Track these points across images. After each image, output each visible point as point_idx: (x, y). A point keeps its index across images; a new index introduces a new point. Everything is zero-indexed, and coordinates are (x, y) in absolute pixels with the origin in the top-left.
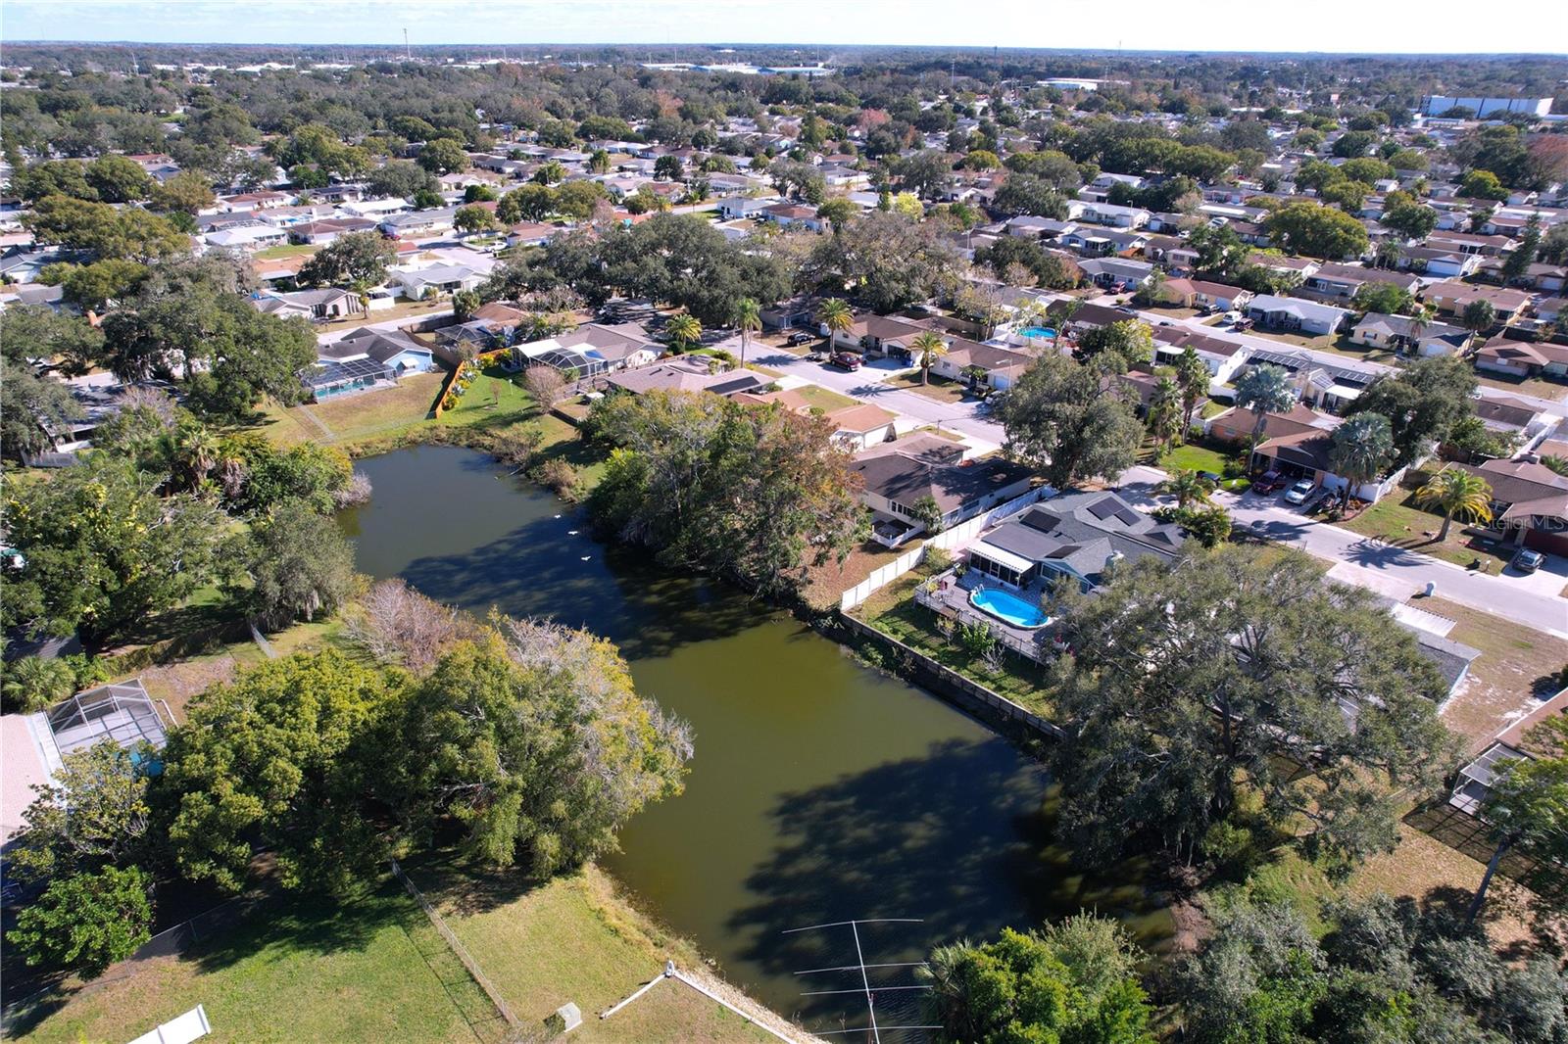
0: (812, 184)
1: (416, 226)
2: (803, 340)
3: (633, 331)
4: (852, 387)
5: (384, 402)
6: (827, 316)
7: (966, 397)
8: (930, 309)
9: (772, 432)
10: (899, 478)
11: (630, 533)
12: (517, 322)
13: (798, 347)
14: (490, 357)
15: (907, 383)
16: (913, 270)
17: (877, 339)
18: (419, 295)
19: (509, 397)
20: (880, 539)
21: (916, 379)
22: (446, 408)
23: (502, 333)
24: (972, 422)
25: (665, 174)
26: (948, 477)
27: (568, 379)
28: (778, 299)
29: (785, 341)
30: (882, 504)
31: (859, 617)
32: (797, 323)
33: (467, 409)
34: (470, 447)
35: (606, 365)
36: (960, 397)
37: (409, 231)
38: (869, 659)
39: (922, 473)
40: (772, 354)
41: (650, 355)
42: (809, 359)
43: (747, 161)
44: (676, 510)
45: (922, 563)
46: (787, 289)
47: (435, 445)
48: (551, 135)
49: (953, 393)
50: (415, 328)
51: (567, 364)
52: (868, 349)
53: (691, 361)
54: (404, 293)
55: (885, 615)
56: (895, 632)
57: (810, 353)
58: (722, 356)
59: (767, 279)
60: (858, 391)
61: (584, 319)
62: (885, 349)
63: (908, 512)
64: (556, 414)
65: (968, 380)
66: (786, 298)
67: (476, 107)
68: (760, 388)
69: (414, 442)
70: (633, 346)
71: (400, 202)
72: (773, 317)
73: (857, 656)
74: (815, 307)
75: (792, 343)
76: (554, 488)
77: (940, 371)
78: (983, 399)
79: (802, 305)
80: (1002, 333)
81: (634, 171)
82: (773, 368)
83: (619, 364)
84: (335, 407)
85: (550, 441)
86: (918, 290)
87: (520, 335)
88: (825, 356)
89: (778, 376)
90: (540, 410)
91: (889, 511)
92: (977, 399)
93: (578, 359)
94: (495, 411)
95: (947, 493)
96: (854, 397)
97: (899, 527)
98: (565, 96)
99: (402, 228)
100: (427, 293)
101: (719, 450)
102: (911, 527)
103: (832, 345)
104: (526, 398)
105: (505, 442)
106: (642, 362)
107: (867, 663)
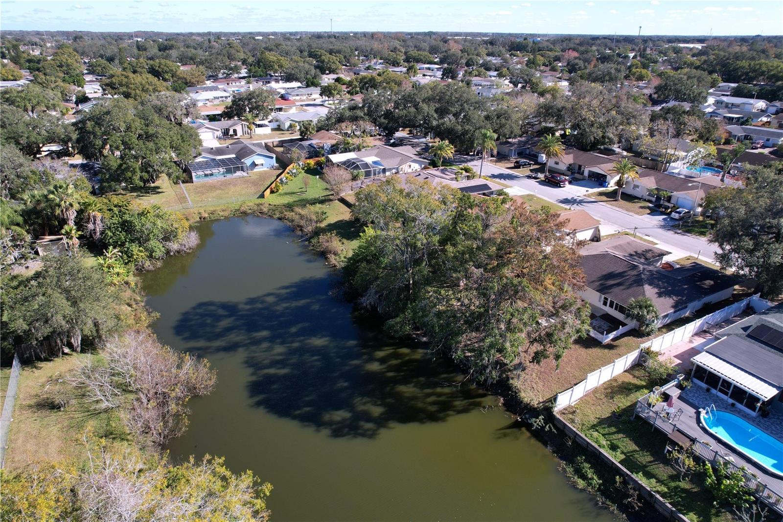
0: (534, 80)
1: (302, 95)
2: (525, 165)
3: (407, 151)
4: (562, 197)
5: (235, 185)
6: (546, 147)
7: (653, 212)
8: (618, 150)
9: (499, 224)
10: (611, 276)
11: (367, 300)
12: (334, 142)
13: (521, 169)
14: (312, 162)
15: (604, 198)
16: (608, 121)
17: (580, 166)
18: (286, 127)
19: (316, 188)
20: (593, 333)
21: (612, 195)
22: (272, 192)
23: (323, 148)
24: (661, 231)
25: (447, 77)
26: (659, 279)
27: (354, 178)
28: (510, 138)
29: (512, 165)
30: (594, 298)
31: (573, 421)
32: (521, 154)
33: (286, 194)
34: (280, 219)
35: (384, 171)
36: (648, 211)
37: (298, 98)
38: (584, 477)
39: (634, 273)
40: (502, 172)
41: (416, 167)
42: (529, 177)
43: (495, 73)
44: (408, 286)
45: (638, 365)
46: (517, 131)
47: (258, 216)
48: (389, 60)
49: (642, 207)
50: (275, 144)
51: (357, 167)
52: (573, 173)
53: (443, 171)
54: (279, 126)
55: (602, 422)
56: (613, 447)
57: (529, 173)
58: (467, 170)
59: (503, 121)
60: (566, 201)
61: (378, 143)
62: (586, 174)
63: (621, 309)
64: (343, 201)
65: (654, 199)
66: (515, 137)
67: (356, 50)
68: (492, 193)
69: (245, 213)
70: (405, 159)
71: (299, 84)
72: (505, 149)
73: (570, 470)
74: (534, 144)
75: (517, 166)
76: (323, 255)
77: (630, 191)
78: (669, 214)
79: (525, 143)
80: (675, 168)
81: (430, 76)
82: (502, 181)
83: (394, 171)
84: (203, 186)
85: (332, 219)
86: (611, 136)
87: (334, 150)
88: (541, 176)
89: (507, 187)
90: (331, 197)
91: (600, 305)
92: (662, 213)
93: (366, 165)
94: (304, 196)
95: (660, 295)
96: (563, 205)
97: (614, 324)
98: (403, 47)
99: (294, 96)
100: (291, 126)
101: (449, 236)
102: (624, 325)
103: (547, 168)
104: (327, 189)
105: (302, 217)
106: (410, 170)
107: (581, 484)
